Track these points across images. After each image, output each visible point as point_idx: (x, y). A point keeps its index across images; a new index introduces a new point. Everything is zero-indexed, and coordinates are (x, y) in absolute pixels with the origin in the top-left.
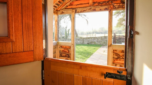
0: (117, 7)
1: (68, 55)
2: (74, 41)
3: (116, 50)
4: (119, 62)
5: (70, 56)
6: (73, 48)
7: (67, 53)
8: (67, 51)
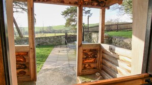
0: (86, 3)
1: (24, 65)
2: (33, 43)
3: (85, 50)
4: (87, 61)
5: (27, 65)
6: (33, 54)
7: (22, 63)
8: (22, 60)
